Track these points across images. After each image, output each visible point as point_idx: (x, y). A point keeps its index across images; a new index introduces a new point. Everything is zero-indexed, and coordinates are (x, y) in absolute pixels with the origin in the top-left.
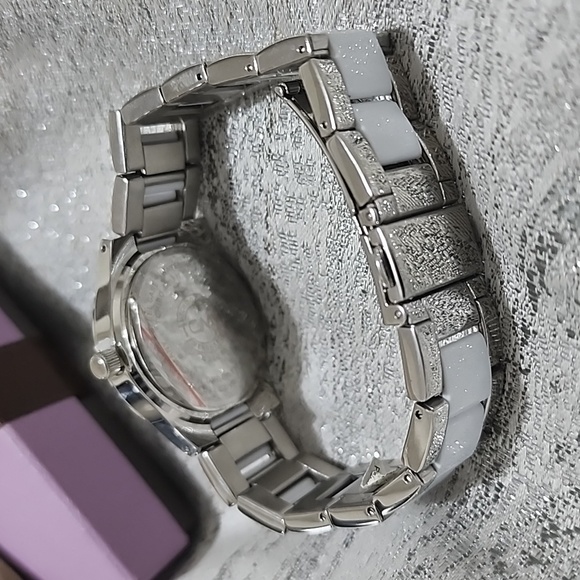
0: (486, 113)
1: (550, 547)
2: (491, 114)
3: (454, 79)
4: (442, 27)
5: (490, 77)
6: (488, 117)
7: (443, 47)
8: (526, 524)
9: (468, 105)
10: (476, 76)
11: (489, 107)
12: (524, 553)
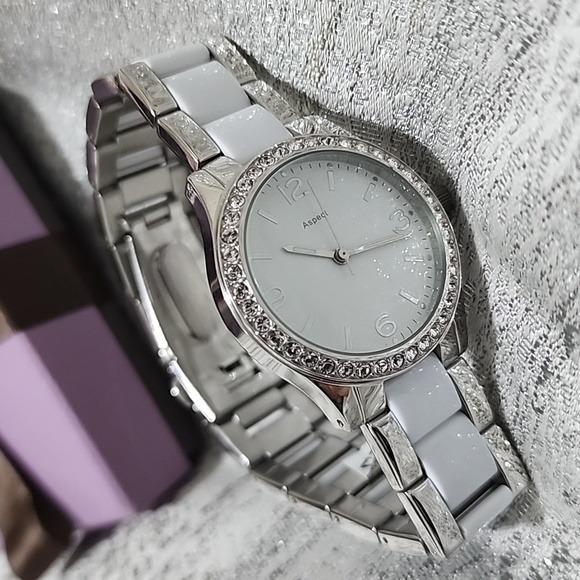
0: (556, 153)
1: (559, 571)
2: (561, 158)
3: (538, 96)
4: (543, 32)
5: (577, 118)
6: (557, 159)
7: (538, 54)
8: (539, 539)
9: (540, 132)
10: (563, 107)
11: (562, 149)
12: (533, 570)
